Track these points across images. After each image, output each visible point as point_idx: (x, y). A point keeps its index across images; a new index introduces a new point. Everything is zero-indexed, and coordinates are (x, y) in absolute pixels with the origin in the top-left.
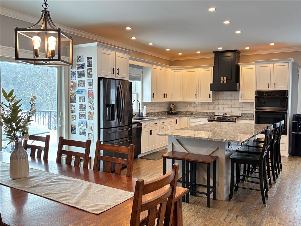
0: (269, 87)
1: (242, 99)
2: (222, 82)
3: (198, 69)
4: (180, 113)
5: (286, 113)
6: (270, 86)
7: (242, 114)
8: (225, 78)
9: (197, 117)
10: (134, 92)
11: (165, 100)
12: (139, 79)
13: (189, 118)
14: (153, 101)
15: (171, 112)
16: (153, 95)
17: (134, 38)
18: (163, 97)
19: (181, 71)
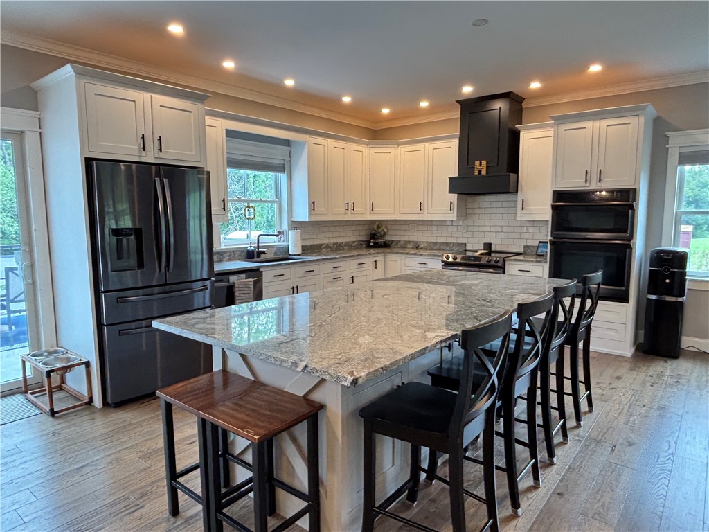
0: (588, 182)
1: (523, 211)
2: (476, 173)
3: (427, 144)
4: (393, 245)
5: (629, 247)
6: (588, 179)
7: (525, 247)
8: (484, 163)
9: (421, 255)
10: (273, 198)
11: (350, 217)
12: (280, 168)
13: (403, 256)
14: (314, 219)
15: (374, 243)
16: (313, 206)
17: (229, 65)
18: (344, 209)
19: (392, 151)
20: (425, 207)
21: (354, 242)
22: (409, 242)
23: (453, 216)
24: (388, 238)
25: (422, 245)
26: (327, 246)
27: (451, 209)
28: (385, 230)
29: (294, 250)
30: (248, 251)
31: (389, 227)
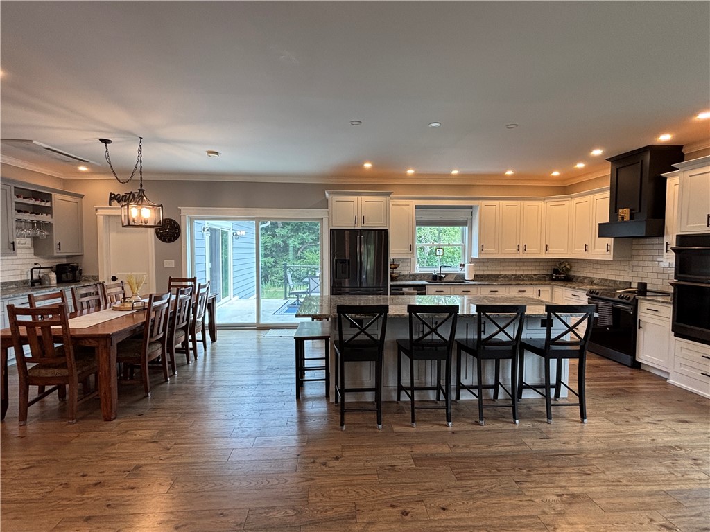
1: (668, 254)
2: (620, 220)
3: (592, 196)
6: (709, 223)
8: (626, 210)
9: (574, 288)
10: (460, 243)
11: (521, 255)
12: (465, 223)
13: (564, 289)
14: (483, 256)
15: (557, 277)
16: (482, 248)
17: (410, 172)
18: (516, 249)
19: (566, 203)
20: (589, 248)
21: (535, 275)
22: (586, 278)
23: (610, 257)
24: (572, 273)
25: (595, 281)
26: (505, 276)
27: (607, 251)
28: (568, 267)
29: (469, 276)
30: (433, 276)
31: (573, 264)
